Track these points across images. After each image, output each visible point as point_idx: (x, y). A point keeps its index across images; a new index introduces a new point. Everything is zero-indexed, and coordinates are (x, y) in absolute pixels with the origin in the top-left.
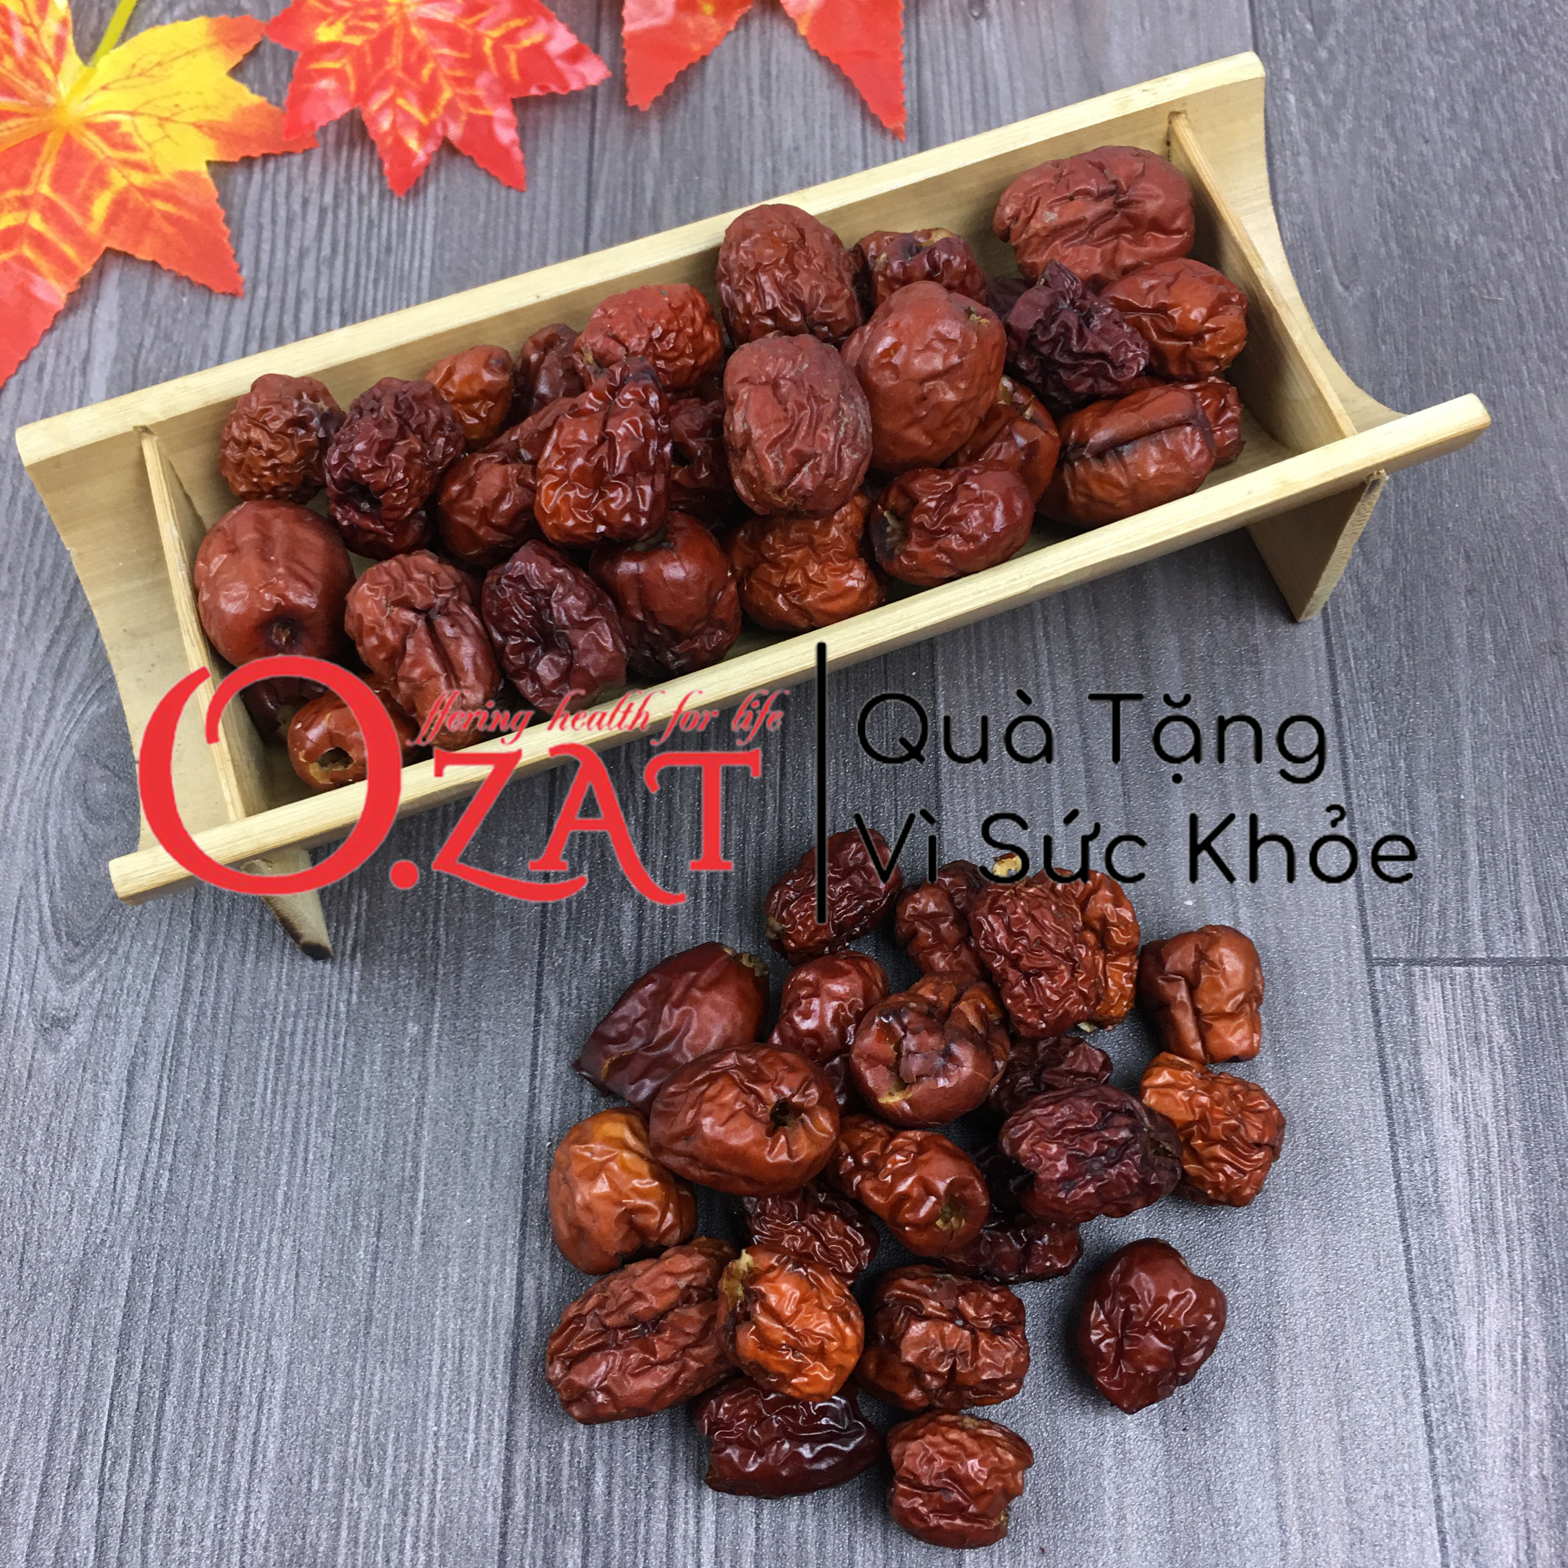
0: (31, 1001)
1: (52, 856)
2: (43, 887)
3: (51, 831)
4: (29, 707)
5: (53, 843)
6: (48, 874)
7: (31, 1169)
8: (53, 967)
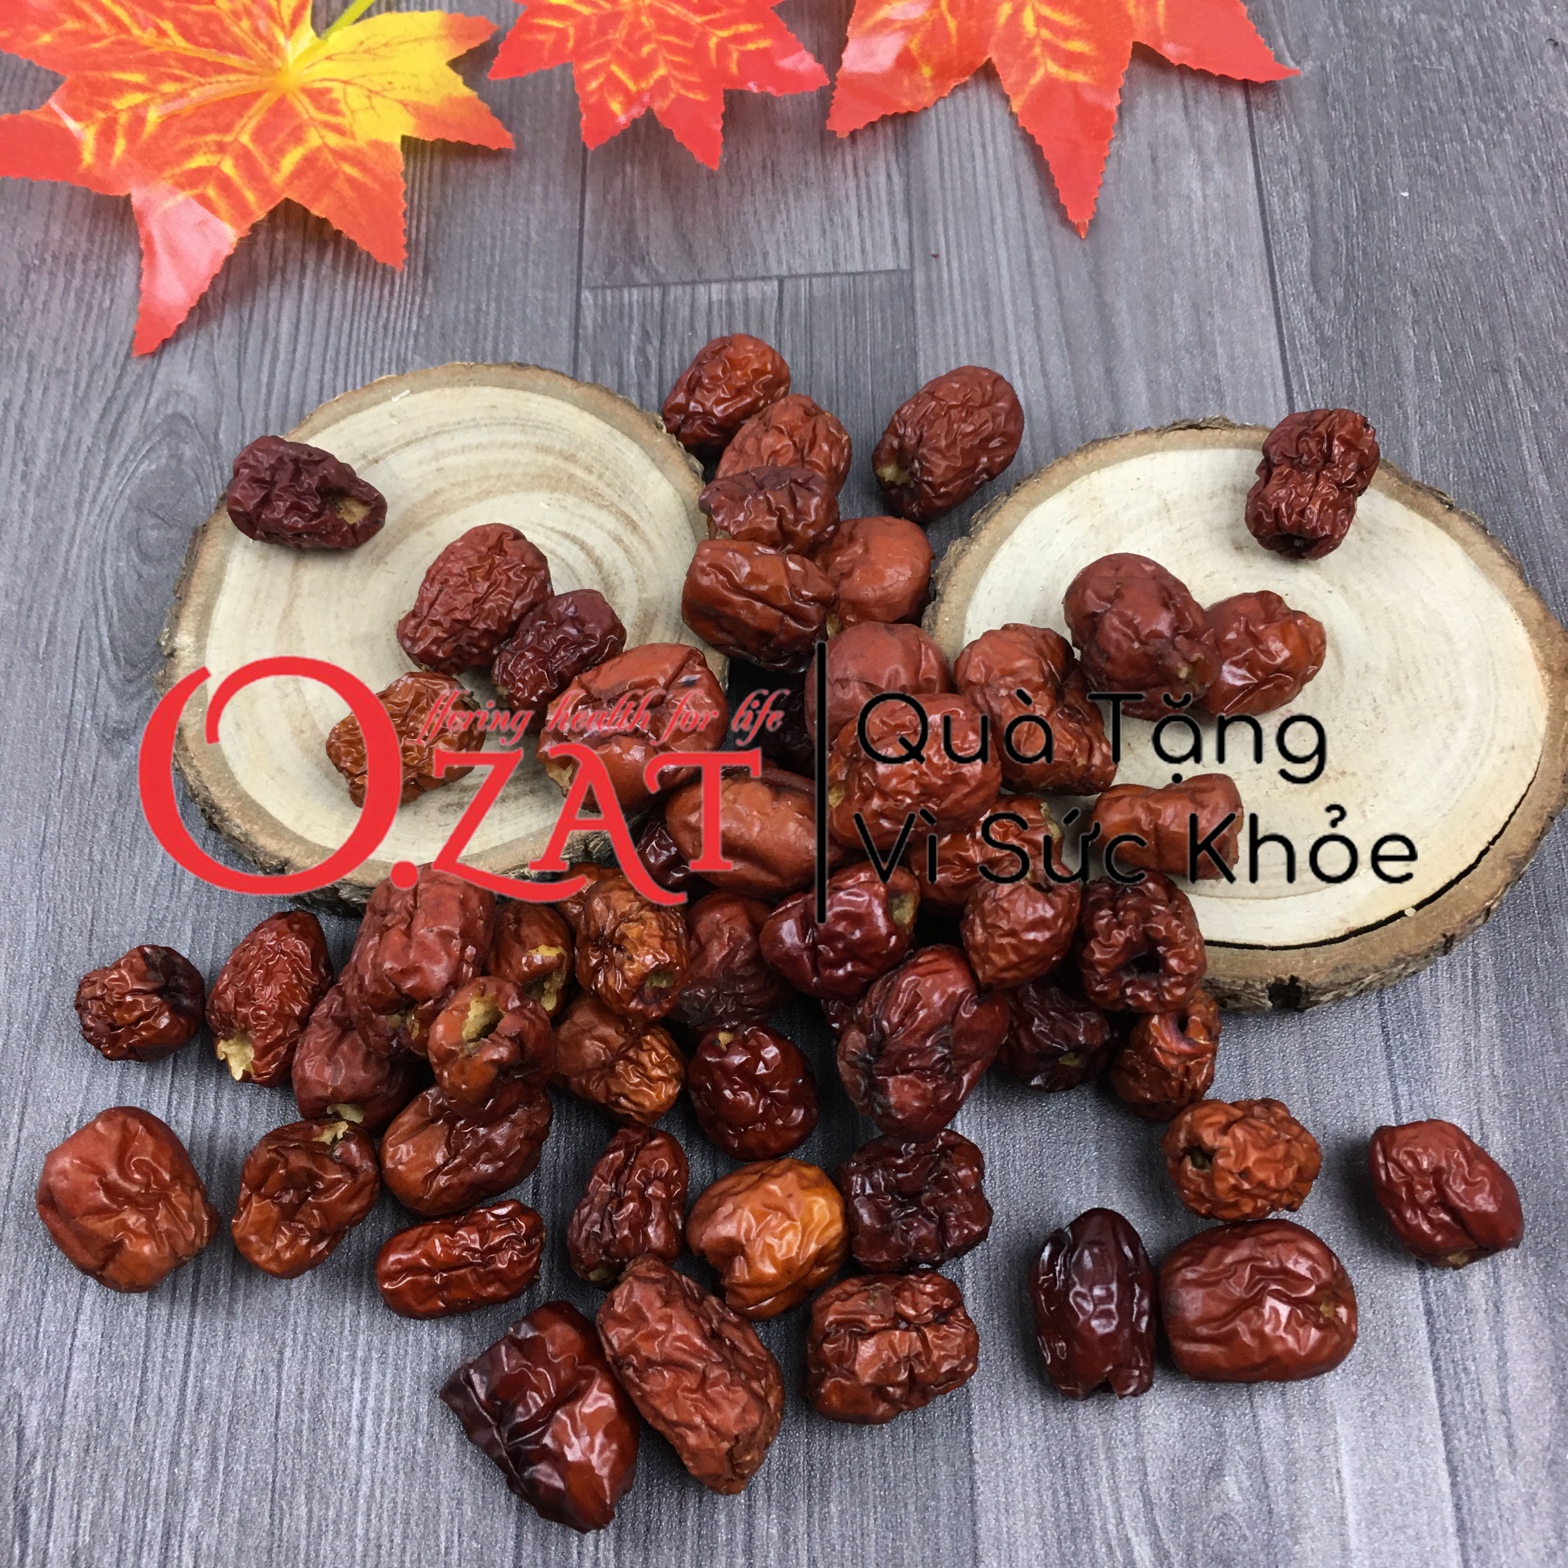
0: (94, 717)
1: (110, 594)
2: (102, 619)
3: (108, 571)
4: (85, 467)
5: (110, 582)
6: (107, 608)
7: (98, 858)
8: (113, 687)
